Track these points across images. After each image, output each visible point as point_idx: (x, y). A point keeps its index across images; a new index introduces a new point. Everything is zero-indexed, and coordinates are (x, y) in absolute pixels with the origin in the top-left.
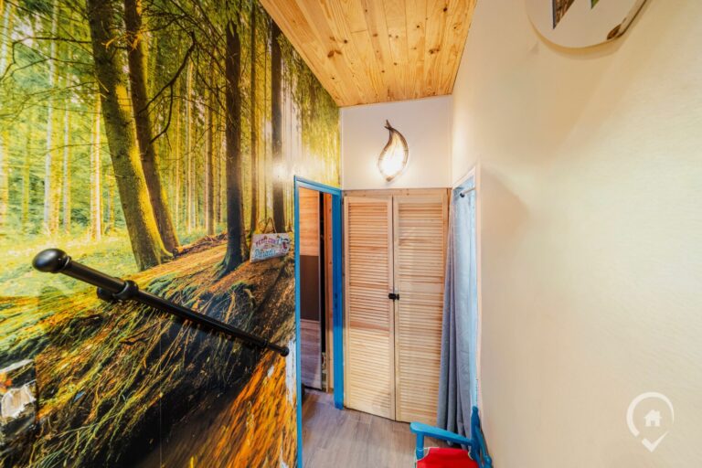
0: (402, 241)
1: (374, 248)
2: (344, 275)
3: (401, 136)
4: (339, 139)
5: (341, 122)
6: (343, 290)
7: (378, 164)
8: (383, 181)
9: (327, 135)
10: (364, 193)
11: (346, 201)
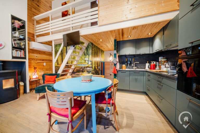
1: (108, 69)
3: (112, 55)
5: (104, 53)
7: (109, 59)
8: (110, 61)
9: (103, 56)
10: (107, 62)
11: (105, 63)
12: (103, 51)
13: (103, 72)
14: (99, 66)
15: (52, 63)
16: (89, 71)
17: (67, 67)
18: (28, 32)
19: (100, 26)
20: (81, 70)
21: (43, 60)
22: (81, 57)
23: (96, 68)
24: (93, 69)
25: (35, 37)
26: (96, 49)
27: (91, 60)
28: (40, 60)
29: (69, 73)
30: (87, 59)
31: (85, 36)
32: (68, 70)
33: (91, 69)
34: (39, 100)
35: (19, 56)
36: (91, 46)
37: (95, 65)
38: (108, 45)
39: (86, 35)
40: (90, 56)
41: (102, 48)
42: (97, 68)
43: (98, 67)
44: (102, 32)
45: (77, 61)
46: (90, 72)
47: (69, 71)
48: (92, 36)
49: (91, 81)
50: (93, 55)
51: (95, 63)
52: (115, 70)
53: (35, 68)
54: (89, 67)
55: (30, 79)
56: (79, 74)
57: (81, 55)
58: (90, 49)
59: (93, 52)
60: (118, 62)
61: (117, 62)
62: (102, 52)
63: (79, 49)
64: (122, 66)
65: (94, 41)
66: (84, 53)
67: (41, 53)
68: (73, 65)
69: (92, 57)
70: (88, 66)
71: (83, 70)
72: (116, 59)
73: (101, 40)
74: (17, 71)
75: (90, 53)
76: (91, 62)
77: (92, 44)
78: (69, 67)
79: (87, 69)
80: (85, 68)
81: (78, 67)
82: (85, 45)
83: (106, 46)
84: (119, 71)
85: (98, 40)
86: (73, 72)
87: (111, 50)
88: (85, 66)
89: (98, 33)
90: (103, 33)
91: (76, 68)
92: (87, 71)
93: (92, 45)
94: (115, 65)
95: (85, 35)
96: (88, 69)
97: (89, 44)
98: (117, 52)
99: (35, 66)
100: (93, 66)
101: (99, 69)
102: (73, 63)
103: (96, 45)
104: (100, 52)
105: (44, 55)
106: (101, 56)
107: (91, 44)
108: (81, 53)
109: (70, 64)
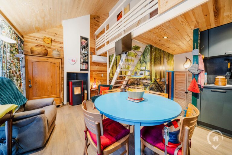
0: (189, 82)
1: (182, 83)
2: (174, 88)
3: (190, 60)
4: (173, 61)
5: (174, 58)
6: (173, 91)
7: (183, 66)
8: (185, 69)
9: (171, 62)
10: (180, 72)
11: (175, 73)
12: (172, 55)
13: (171, 87)
14: (164, 78)
15: (107, 73)
16: (146, 84)
17: (121, 78)
18: (90, 47)
19: (161, 14)
20: (136, 82)
21: (101, 71)
22: (136, 67)
23: (158, 81)
24: (153, 82)
25: (96, 50)
26: (158, 53)
27: (149, 70)
28: (99, 71)
29: (123, 85)
30: (143, 68)
31: (140, 37)
32: (122, 81)
33: (149, 82)
34: (94, 109)
35: (85, 69)
36: (149, 50)
37: (156, 76)
38: (180, 43)
39: (141, 35)
40: (148, 64)
41: (169, 50)
42: (160, 81)
43: (160, 79)
44: (164, 23)
45: (131, 71)
46: (147, 86)
47: (122, 83)
48: (149, 34)
49: (141, 100)
50: (152, 62)
51: (156, 73)
52: (195, 85)
53: (95, 79)
54: (147, 79)
55: (91, 88)
56: (134, 87)
57: (136, 64)
58: (147, 54)
59: (153, 57)
60: (202, 70)
61: (199, 72)
62: (170, 56)
63: (134, 56)
64: (215, 79)
65: (154, 41)
66: (140, 60)
67: (100, 65)
68: (127, 76)
69: (151, 66)
70: (145, 78)
71: (138, 82)
72: (197, 65)
73: (165, 38)
74: (82, 81)
75: (148, 59)
76: (149, 73)
77: (151, 46)
78: (123, 78)
79: (143, 82)
80: (141, 80)
81: (132, 79)
82: (142, 50)
83: (177, 45)
84: (205, 87)
85: (160, 39)
86: (126, 85)
87: (186, 52)
88: (141, 78)
89: (158, 27)
90: (168, 25)
91: (130, 80)
92: (144, 85)
93: (151, 48)
94: (195, 76)
95: (138, 36)
96: (145, 81)
97: (146, 47)
98: (201, 51)
99: (95, 77)
100: (153, 78)
101: (164, 83)
102: (127, 73)
103: (158, 47)
104: (166, 56)
105: (102, 66)
106: (167, 62)
107: (149, 47)
108: (136, 61)
109: (124, 75)
